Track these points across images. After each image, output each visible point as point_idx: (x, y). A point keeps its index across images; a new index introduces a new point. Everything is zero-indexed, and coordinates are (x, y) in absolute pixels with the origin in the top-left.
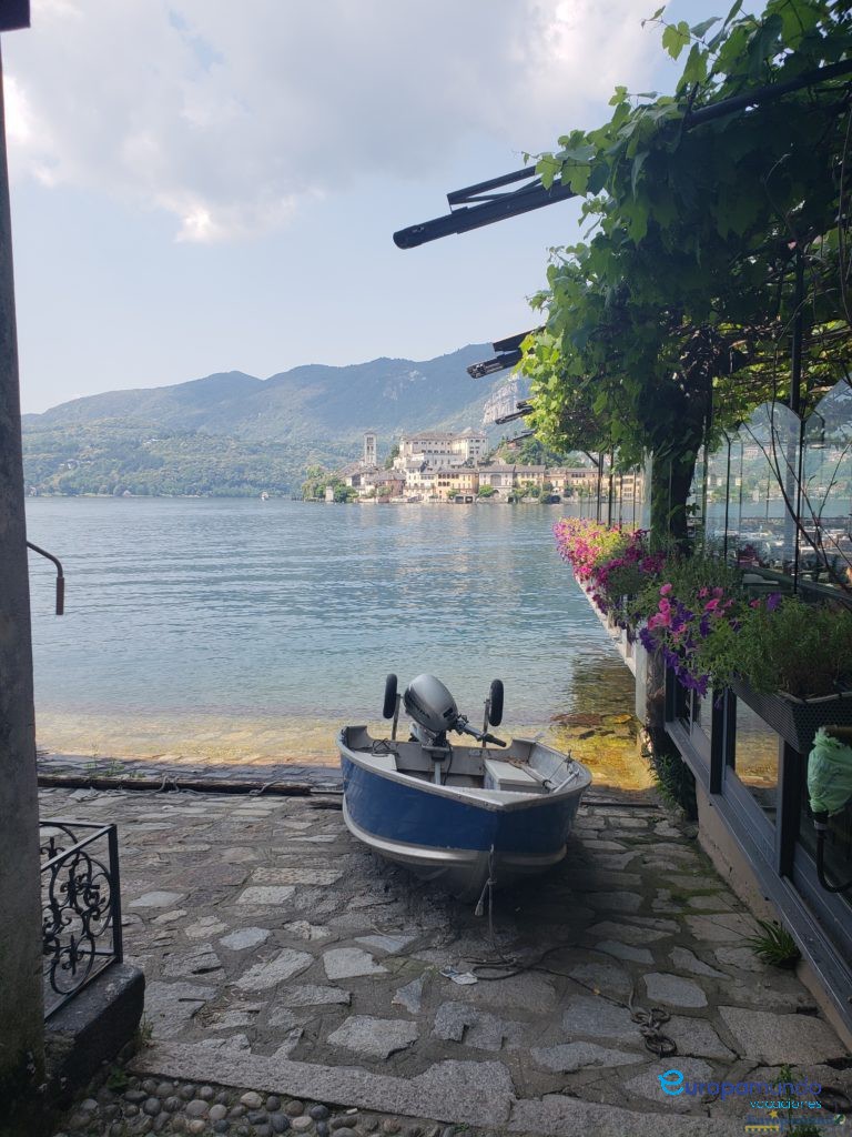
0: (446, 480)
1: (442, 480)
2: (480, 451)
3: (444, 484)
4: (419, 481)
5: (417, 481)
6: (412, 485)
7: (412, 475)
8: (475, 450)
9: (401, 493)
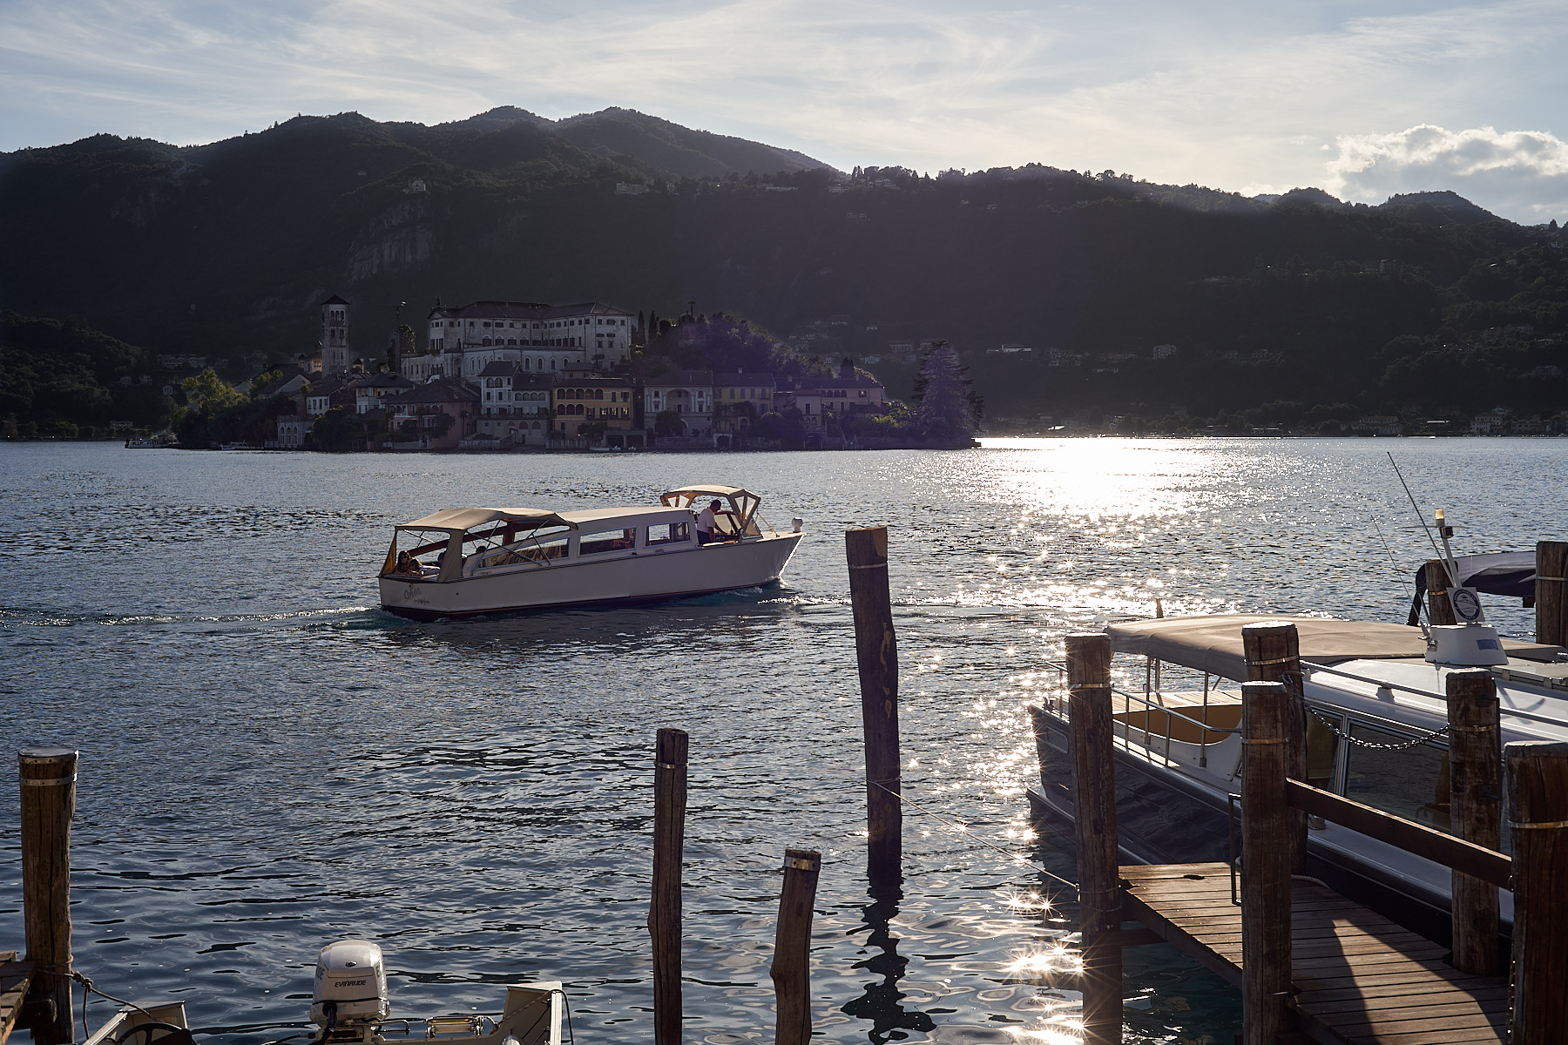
0: (575, 403)
1: (566, 402)
2: (617, 340)
3: (571, 410)
4: (509, 402)
5: (504, 403)
6: (495, 411)
7: (494, 392)
8: (605, 340)
9: (473, 428)
